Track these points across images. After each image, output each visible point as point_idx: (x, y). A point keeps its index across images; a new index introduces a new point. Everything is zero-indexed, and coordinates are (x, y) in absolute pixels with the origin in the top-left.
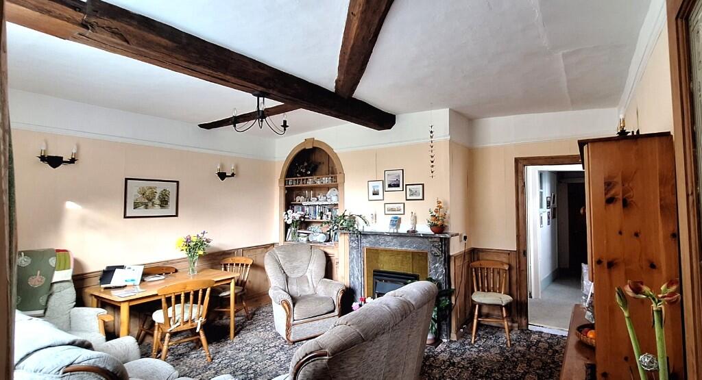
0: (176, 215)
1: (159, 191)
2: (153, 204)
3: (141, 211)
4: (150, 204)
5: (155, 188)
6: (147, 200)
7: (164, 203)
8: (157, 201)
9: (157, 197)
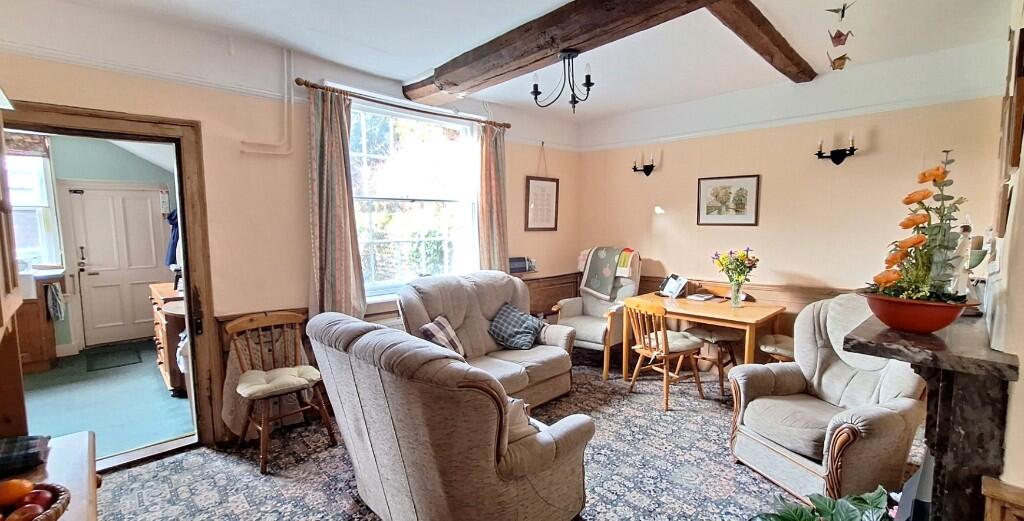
0: (756, 224)
1: (733, 191)
2: (727, 208)
3: (714, 218)
4: (724, 209)
5: (729, 187)
6: (720, 204)
7: (740, 207)
8: (732, 205)
9: (732, 199)
